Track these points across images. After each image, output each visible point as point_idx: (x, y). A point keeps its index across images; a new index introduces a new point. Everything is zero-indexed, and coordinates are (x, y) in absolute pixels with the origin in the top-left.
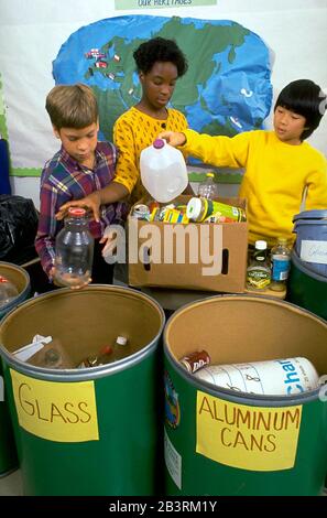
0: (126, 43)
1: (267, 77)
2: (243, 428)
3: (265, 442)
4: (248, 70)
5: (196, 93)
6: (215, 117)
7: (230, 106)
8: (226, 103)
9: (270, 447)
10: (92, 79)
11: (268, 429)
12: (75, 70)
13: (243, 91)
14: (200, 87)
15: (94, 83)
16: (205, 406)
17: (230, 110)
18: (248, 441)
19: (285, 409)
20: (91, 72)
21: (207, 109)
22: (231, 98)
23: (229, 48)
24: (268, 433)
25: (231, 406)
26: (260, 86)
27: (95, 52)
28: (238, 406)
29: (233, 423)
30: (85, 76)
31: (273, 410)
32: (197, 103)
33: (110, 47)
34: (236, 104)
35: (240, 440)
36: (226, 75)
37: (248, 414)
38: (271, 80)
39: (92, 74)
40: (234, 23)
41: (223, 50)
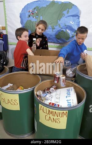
0: (39, 8)
1: (79, 18)
2: (51, 115)
3: (57, 120)
4: (73, 16)
5: (57, 22)
6: (62, 29)
7: (67, 26)
8: (66, 26)
9: (58, 122)
10: (29, 18)
11: (58, 117)
12: (25, 15)
13: (71, 22)
14: (59, 21)
15: (30, 19)
16: (41, 109)
17: (67, 27)
18: (52, 120)
19: (63, 111)
20: (29, 16)
21: (60, 27)
22: (67, 24)
23: (68, 9)
24: (58, 118)
25: (48, 109)
26: (76, 21)
27: (31, 10)
28: (49, 109)
29: (48, 114)
30: (28, 17)
31: (59, 111)
32: (57, 25)
33: (35, 9)
34: (69, 26)
35: (50, 119)
36: (66, 17)
37: (52, 111)
38: (80, 19)
39: (29, 17)
40: (69, 2)
41: (66, 10)
